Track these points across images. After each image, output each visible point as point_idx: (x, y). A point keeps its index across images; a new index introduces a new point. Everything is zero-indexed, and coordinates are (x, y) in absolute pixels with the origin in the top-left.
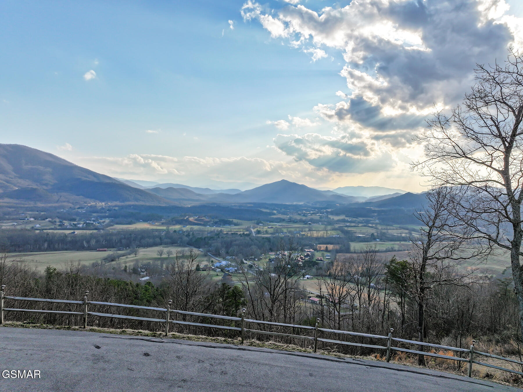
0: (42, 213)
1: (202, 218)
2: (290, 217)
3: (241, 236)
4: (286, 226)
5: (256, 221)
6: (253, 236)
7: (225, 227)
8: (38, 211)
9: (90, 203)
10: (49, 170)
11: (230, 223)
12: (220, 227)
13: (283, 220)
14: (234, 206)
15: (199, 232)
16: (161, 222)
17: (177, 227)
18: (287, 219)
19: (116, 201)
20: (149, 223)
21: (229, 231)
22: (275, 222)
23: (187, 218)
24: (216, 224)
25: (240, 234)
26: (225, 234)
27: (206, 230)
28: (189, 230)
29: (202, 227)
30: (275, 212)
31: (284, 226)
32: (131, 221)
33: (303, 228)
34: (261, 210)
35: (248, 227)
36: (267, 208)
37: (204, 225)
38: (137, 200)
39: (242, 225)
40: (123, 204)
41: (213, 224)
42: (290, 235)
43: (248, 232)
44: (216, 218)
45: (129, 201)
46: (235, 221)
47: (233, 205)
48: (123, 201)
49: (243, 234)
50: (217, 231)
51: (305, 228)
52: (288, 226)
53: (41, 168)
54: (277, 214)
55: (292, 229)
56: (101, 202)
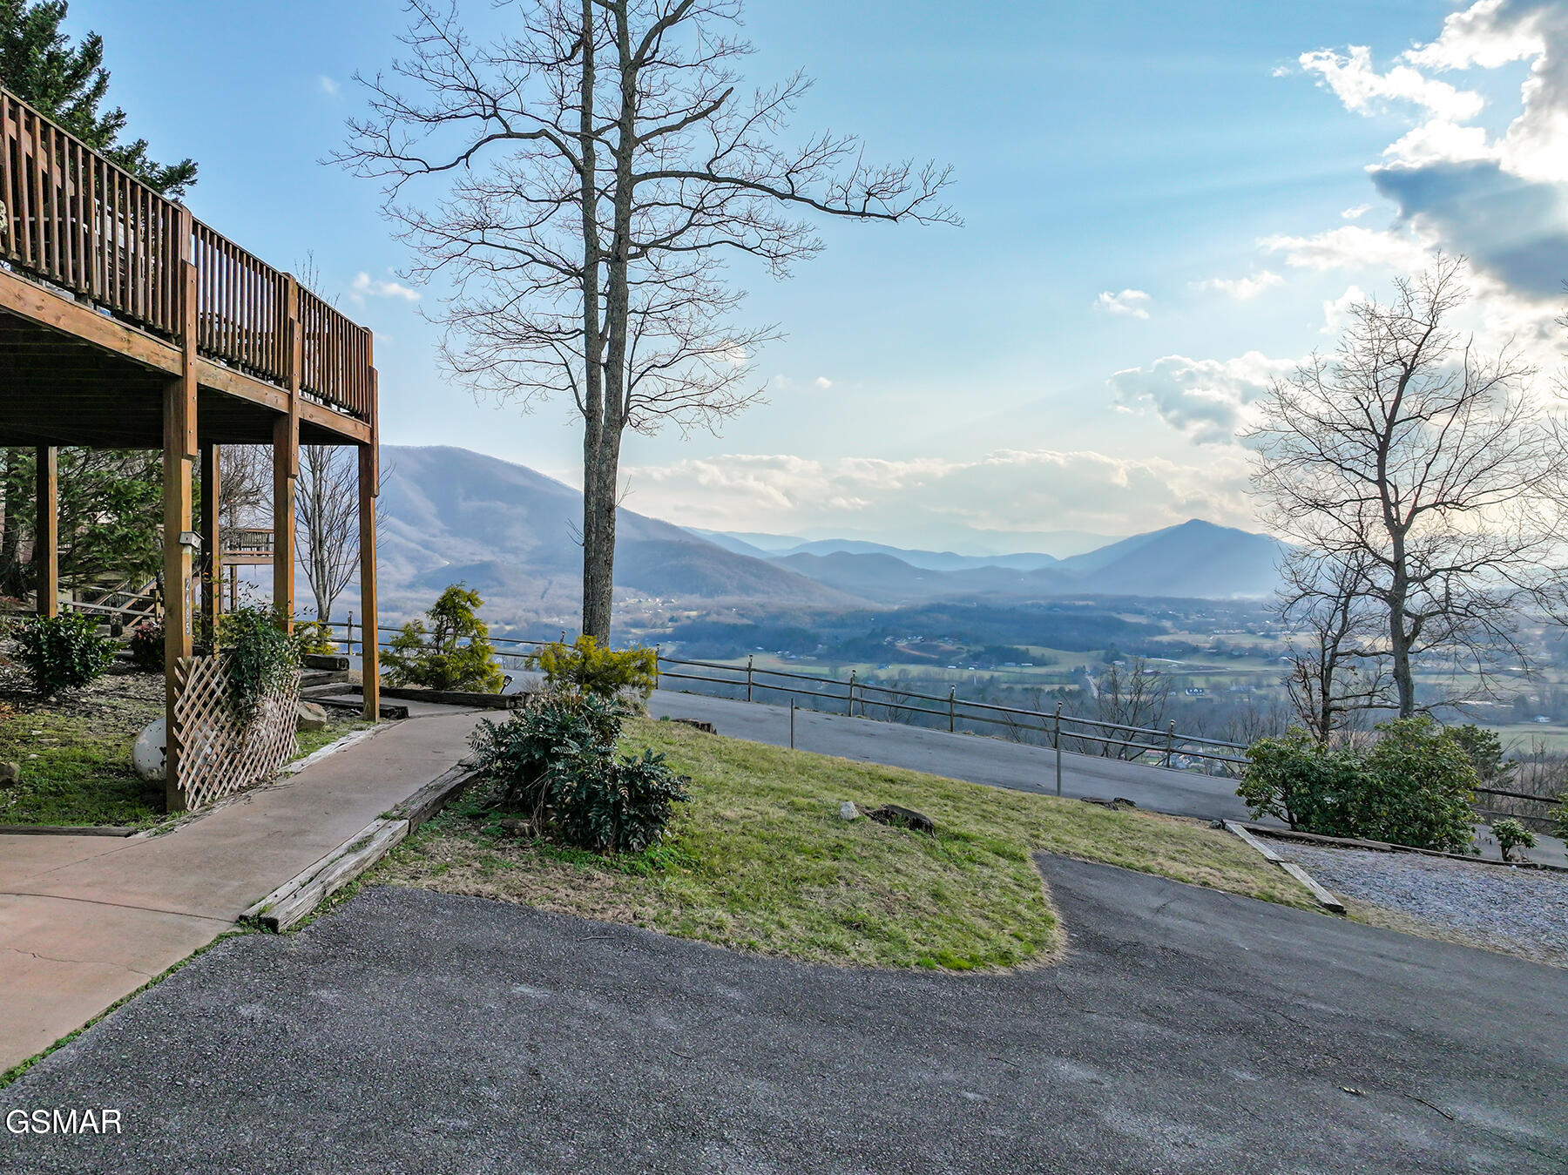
0: (508, 628)
1: (935, 643)
2: (1219, 640)
3: (1054, 697)
4: (1205, 668)
5: (1102, 652)
6: (1093, 698)
7: (1002, 668)
8: (496, 623)
9: (624, 600)
10: (521, 511)
11: (1019, 658)
12: (988, 669)
13: (1194, 651)
14: (1033, 606)
15: (925, 684)
16: (815, 652)
17: (862, 669)
18: (1208, 645)
19: (692, 593)
20: (783, 657)
21: (1017, 683)
22: (1165, 657)
23: (890, 643)
24: (975, 659)
25: (1051, 693)
26: (1003, 690)
27: (947, 677)
28: (897, 677)
29: (933, 670)
30: (1167, 624)
31: (1197, 668)
32: (734, 649)
33: (1260, 676)
34: (1119, 620)
35: (1076, 671)
36: (1140, 612)
37: (941, 663)
38: (745, 589)
39: (1056, 663)
40: (708, 601)
41: (965, 660)
42: (1217, 699)
43: (1075, 687)
44: (977, 641)
45: (726, 592)
46: (1036, 651)
47: (1029, 602)
48: (711, 594)
49: (1061, 690)
50: (980, 680)
51: (1270, 674)
52: (1210, 668)
53: (502, 506)
54: (1172, 631)
55: (1225, 680)
56: (651, 596)
